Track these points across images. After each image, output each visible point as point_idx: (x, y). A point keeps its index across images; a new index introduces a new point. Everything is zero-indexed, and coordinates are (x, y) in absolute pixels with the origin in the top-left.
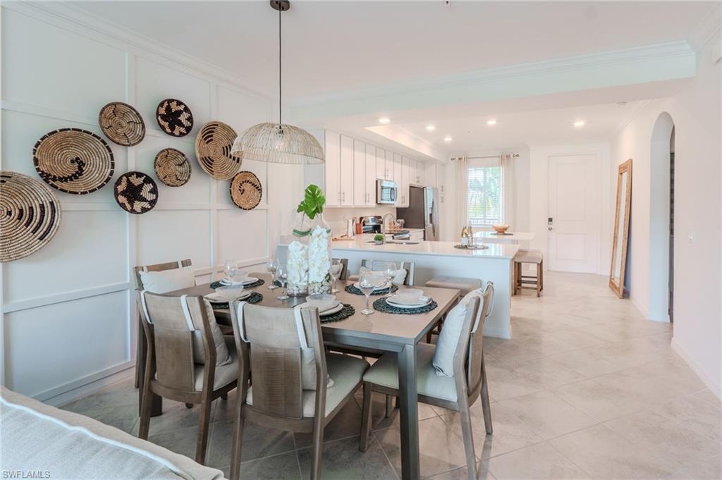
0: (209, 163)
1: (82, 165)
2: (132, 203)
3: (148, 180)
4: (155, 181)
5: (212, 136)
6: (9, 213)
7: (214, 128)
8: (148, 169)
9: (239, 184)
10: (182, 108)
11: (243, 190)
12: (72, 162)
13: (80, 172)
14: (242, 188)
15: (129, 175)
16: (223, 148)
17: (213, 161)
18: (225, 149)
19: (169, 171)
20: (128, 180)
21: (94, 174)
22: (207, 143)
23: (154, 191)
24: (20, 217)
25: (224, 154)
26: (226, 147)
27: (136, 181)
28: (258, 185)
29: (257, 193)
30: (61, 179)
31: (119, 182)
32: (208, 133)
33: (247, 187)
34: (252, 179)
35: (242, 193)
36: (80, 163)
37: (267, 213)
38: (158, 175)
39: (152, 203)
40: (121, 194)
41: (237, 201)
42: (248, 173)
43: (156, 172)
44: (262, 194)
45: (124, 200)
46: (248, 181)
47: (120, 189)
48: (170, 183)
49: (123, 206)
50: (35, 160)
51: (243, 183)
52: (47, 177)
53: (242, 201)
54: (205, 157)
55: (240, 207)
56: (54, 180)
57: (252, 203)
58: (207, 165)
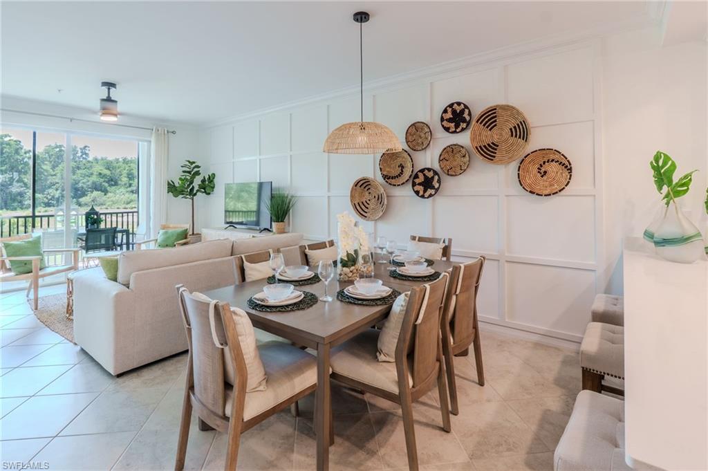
0: (493, 148)
1: (403, 167)
3: (436, 173)
4: (439, 173)
5: (495, 121)
6: (375, 197)
7: (495, 113)
8: (436, 167)
9: (538, 166)
10: (462, 106)
11: (545, 172)
12: (399, 167)
13: (402, 173)
14: (542, 171)
15: (422, 171)
16: (511, 129)
17: (497, 146)
18: (513, 130)
19: (455, 163)
20: (424, 175)
21: (407, 173)
22: (490, 130)
23: (439, 181)
24: (378, 200)
25: (512, 136)
26: (515, 127)
27: (430, 174)
28: (567, 163)
29: (566, 173)
30: (393, 178)
31: (416, 176)
32: (489, 120)
33: (552, 168)
34: (557, 157)
35: (542, 176)
36: (402, 167)
37: (595, 199)
38: (442, 168)
39: (437, 190)
40: (419, 184)
41: (530, 185)
42: (548, 151)
43: (440, 166)
44: (572, 174)
45: (421, 189)
46: (553, 161)
47: (417, 181)
48: (454, 174)
49: (417, 193)
50: (381, 169)
51: (544, 163)
52: (385, 177)
53: (542, 184)
54: (489, 145)
55: (531, 192)
56: (388, 179)
57: (556, 187)
58: (489, 152)
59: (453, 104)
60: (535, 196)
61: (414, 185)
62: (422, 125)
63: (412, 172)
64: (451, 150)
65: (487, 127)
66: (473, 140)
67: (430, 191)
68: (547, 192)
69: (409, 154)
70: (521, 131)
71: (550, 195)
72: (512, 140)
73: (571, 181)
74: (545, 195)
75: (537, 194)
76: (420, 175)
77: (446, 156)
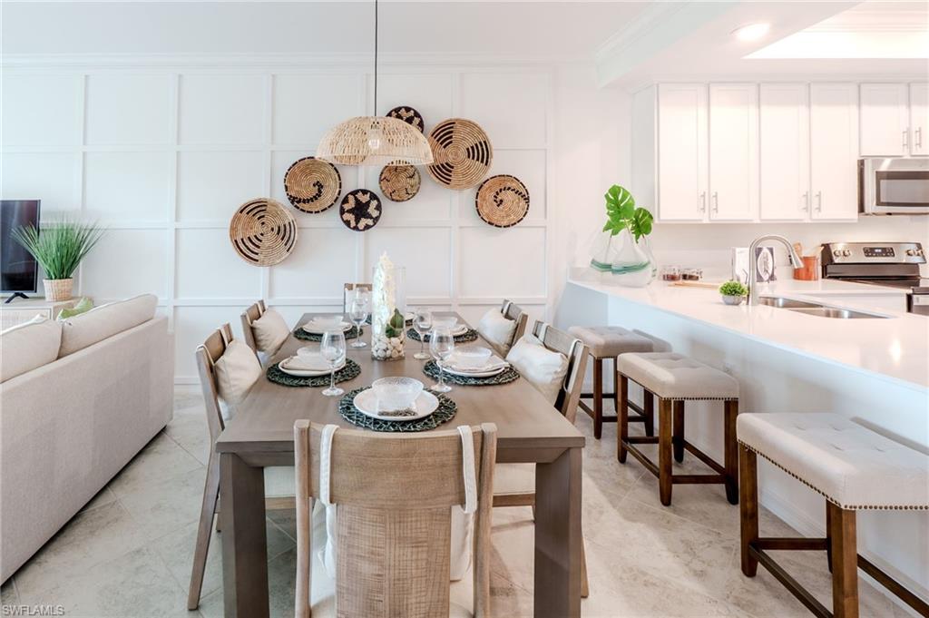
0: (447, 170)
1: (321, 186)
2: (357, 221)
3: (374, 197)
4: (379, 197)
5: (451, 137)
6: (272, 229)
7: (452, 127)
8: (374, 187)
9: (495, 194)
10: (412, 113)
11: (501, 201)
12: (314, 185)
13: (320, 194)
14: (499, 198)
15: (354, 193)
16: (468, 149)
17: (452, 167)
18: (471, 150)
19: (399, 185)
20: (356, 198)
21: (328, 196)
22: (445, 147)
23: (379, 208)
24: (278, 234)
25: (469, 157)
26: (472, 148)
27: (364, 198)
28: (524, 193)
29: (523, 202)
30: (304, 201)
31: (345, 201)
32: (445, 135)
33: (508, 196)
34: (514, 185)
35: (498, 206)
36: (319, 186)
37: (546, 231)
38: (383, 191)
39: (376, 220)
40: (349, 211)
41: (487, 215)
42: (506, 178)
43: (381, 188)
44: (530, 204)
45: (352, 217)
46: (509, 188)
47: (347, 207)
48: (398, 198)
49: (347, 223)
50: (286, 187)
51: (501, 190)
52: (293, 200)
53: (499, 214)
54: (442, 165)
55: (490, 223)
56: (298, 202)
57: (513, 218)
58: (443, 172)
59: (400, 108)
60: (494, 227)
61: (342, 212)
63: (339, 193)
64: (395, 168)
65: (441, 144)
67: (363, 222)
68: (505, 223)
69: (335, 169)
70: (481, 152)
71: (509, 226)
72: (469, 162)
73: (529, 212)
74: (503, 227)
75: (496, 226)
76: (351, 197)
77: (388, 175)
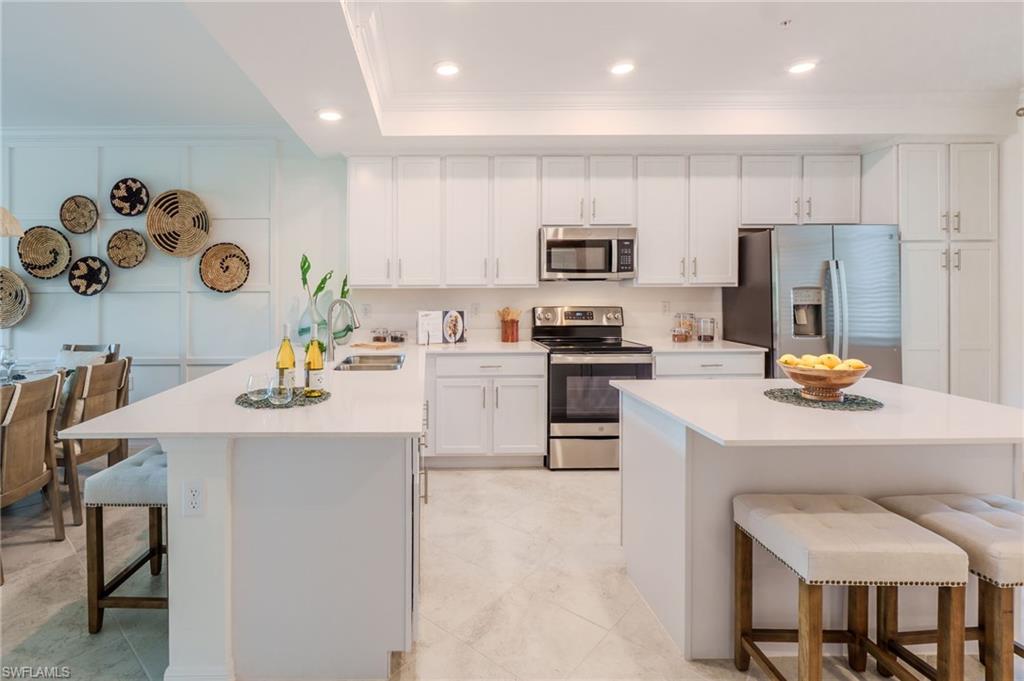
0: (174, 238)
2: (88, 287)
3: (103, 263)
4: (108, 264)
5: (177, 207)
6: (10, 294)
7: (178, 198)
8: (104, 256)
9: (220, 260)
10: (139, 184)
11: (227, 268)
12: (51, 253)
13: (55, 261)
14: (225, 265)
15: (84, 260)
16: (193, 219)
17: (179, 236)
18: (196, 219)
19: (129, 253)
20: (88, 265)
21: (61, 263)
22: (172, 216)
23: (108, 274)
24: (16, 298)
25: (195, 226)
26: (198, 217)
27: (96, 265)
28: (244, 258)
29: (245, 269)
30: (40, 268)
31: (76, 267)
32: (171, 205)
33: (234, 263)
34: (237, 252)
35: (224, 272)
36: (55, 253)
37: (269, 295)
38: (111, 258)
39: (104, 285)
40: (80, 277)
41: (212, 281)
42: (228, 246)
43: (109, 255)
44: (250, 270)
45: (82, 283)
46: (234, 256)
47: (77, 273)
48: (127, 265)
49: (76, 288)
50: (20, 255)
51: (227, 257)
52: (27, 266)
53: (223, 281)
54: (169, 233)
55: (212, 288)
56: (32, 269)
57: (237, 284)
58: (169, 242)
59: (127, 180)
60: (216, 292)
61: (72, 277)
62: (84, 200)
63: (70, 260)
64: (124, 235)
65: (168, 213)
66: (150, 226)
67: (95, 287)
68: (227, 289)
69: (64, 237)
70: (202, 222)
72: (194, 230)
73: (249, 278)
74: (226, 292)
75: (218, 291)
76: (82, 266)
77: (118, 243)
